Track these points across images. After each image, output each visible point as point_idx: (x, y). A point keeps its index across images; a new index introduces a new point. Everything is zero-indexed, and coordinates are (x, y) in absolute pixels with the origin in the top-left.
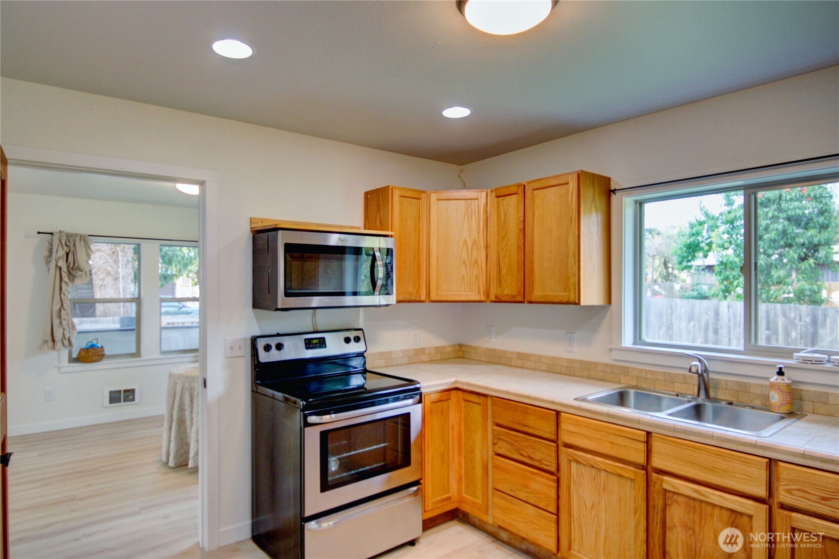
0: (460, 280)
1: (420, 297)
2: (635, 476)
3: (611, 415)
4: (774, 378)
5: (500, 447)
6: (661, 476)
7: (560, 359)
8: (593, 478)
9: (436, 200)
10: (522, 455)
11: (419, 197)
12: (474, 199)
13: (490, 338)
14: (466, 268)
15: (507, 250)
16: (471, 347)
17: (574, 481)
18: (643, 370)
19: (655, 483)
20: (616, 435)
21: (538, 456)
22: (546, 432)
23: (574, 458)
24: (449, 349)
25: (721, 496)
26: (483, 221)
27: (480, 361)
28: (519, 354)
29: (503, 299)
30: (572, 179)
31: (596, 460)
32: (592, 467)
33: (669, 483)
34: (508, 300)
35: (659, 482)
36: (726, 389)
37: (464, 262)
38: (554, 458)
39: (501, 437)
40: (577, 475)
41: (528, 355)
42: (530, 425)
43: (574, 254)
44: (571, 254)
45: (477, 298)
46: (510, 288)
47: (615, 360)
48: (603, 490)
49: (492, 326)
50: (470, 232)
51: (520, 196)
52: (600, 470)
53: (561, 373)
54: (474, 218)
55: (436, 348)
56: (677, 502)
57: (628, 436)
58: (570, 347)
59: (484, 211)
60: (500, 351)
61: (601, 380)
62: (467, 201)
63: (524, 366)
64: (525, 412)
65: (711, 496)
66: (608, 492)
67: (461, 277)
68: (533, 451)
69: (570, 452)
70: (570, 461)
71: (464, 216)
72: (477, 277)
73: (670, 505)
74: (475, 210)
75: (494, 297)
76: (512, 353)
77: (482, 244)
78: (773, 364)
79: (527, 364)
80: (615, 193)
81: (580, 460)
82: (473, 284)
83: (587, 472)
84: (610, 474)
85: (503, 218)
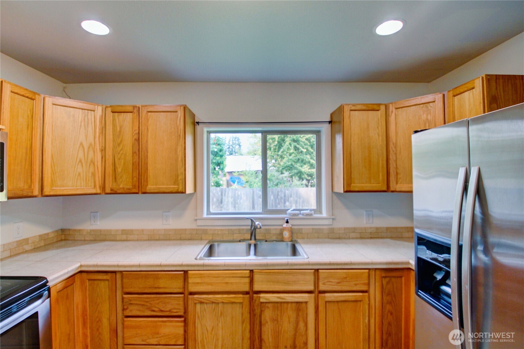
0: (76, 177)
1: (32, 192)
2: (243, 300)
3: (227, 265)
4: (285, 225)
5: (131, 311)
6: (259, 295)
7: (159, 230)
8: (213, 310)
9: (52, 105)
10: (154, 311)
11: (33, 97)
12: (91, 110)
13: (94, 222)
14: (82, 166)
15: (122, 154)
16: (75, 230)
17: (198, 316)
18: (216, 229)
19: (255, 300)
20: (230, 277)
21: (168, 307)
22: (175, 288)
23: (199, 301)
24: (52, 235)
25: (292, 296)
26: (99, 129)
27: (85, 240)
28: (123, 230)
29: (118, 192)
30: (180, 110)
31: (216, 298)
32: (213, 303)
33: (264, 297)
34: (124, 192)
35: (257, 300)
36: (260, 233)
37: (80, 161)
38: (182, 305)
39: (132, 302)
40: (201, 312)
41: (132, 230)
42: (161, 286)
43: (182, 160)
44: (180, 159)
45: (94, 191)
46: (125, 183)
47: (198, 226)
48: (220, 316)
49: (97, 212)
50: (86, 136)
51: (135, 114)
52: (218, 303)
53: (159, 240)
54: (90, 125)
55: (40, 236)
56: (268, 307)
57: (238, 276)
58: (167, 221)
59: (100, 121)
60: (108, 231)
61: (189, 240)
62: (83, 110)
63: (128, 239)
64: (157, 278)
65: (287, 298)
66: (224, 316)
67: (77, 174)
68: (164, 305)
69: (195, 297)
70: (195, 304)
71: (81, 123)
72: (93, 174)
73: (264, 311)
74: (91, 119)
75: (110, 190)
76: (117, 230)
77: (98, 147)
78: (283, 218)
79: (131, 237)
80: (198, 124)
81: (202, 300)
82: (89, 180)
83: (208, 308)
84: (225, 304)
85: (118, 129)
